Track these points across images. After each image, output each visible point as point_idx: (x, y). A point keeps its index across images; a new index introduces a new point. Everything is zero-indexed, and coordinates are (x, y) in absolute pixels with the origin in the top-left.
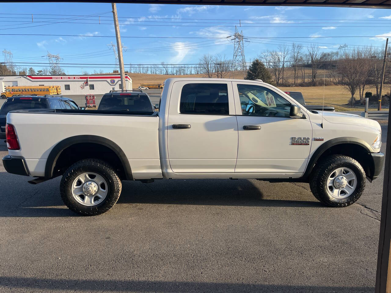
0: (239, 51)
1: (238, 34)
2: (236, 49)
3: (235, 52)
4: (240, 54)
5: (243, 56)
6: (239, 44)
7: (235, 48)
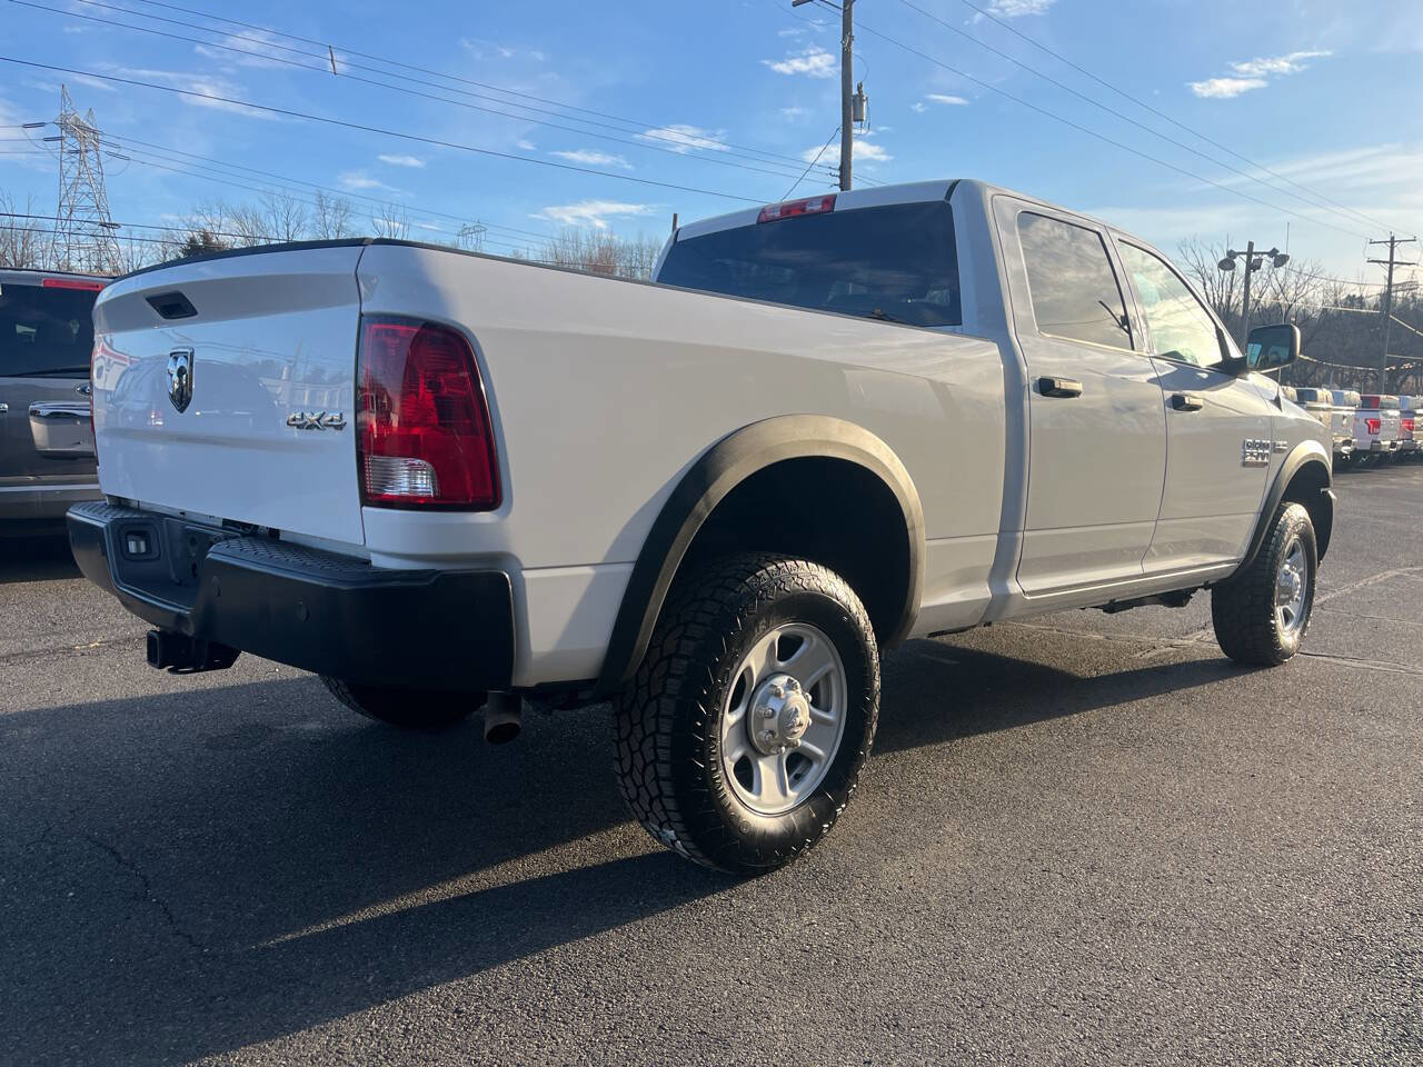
0: (86, 189)
1: (77, 119)
2: (69, 181)
3: (63, 192)
4: (88, 202)
5: (105, 215)
6: (82, 161)
7: (63, 175)
